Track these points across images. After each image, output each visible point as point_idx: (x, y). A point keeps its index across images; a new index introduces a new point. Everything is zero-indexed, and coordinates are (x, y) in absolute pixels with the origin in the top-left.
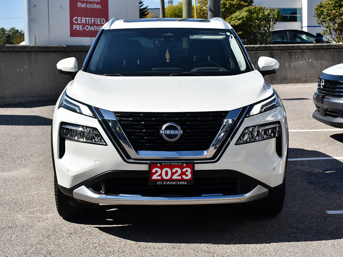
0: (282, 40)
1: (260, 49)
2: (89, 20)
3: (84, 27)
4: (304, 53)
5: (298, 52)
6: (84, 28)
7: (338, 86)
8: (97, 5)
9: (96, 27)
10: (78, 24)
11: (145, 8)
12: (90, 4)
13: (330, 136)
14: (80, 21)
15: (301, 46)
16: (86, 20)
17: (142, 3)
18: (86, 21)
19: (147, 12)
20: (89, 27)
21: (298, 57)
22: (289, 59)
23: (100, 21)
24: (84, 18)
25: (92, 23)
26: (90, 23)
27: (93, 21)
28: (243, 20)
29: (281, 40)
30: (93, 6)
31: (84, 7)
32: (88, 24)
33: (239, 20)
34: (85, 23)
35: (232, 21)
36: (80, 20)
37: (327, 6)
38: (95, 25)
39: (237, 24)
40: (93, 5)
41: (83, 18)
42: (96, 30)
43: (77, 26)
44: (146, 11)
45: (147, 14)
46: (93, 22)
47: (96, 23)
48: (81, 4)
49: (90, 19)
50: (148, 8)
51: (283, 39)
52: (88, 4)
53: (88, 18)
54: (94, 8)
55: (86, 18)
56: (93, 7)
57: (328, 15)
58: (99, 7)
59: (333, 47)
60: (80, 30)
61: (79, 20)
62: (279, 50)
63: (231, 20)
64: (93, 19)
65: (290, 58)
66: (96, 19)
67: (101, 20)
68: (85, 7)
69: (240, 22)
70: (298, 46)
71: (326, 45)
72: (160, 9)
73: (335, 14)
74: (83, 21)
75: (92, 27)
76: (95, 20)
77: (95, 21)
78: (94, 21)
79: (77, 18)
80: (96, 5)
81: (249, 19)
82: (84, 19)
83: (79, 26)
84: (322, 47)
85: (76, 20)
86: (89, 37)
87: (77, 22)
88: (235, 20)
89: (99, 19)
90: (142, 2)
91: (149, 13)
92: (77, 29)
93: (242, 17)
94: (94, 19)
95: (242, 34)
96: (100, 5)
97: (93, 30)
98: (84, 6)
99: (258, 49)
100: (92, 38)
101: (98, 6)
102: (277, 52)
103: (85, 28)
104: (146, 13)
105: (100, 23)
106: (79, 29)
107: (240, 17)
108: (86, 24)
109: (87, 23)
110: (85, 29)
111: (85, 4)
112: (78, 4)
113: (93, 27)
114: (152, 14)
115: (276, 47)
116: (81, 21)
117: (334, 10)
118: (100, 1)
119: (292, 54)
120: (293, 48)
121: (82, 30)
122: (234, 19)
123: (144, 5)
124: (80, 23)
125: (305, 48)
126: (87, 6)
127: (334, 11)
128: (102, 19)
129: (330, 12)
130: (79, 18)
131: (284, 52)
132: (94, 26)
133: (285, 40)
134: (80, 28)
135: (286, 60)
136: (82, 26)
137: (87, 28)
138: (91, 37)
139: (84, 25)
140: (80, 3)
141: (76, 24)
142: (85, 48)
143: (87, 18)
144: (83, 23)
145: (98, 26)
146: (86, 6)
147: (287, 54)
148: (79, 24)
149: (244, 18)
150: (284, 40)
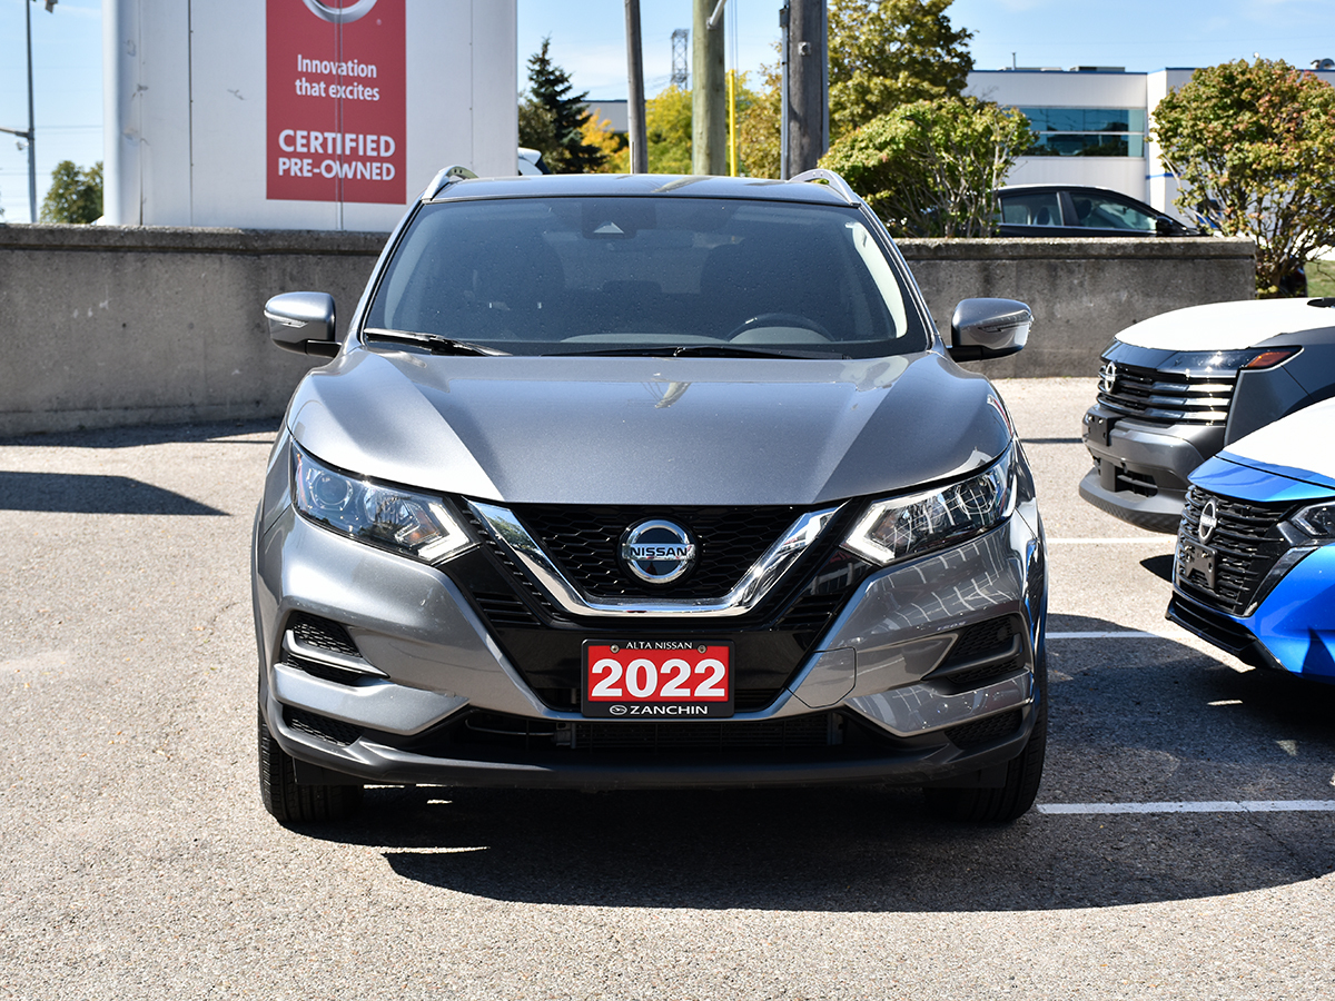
0: (1039, 222)
1: (945, 254)
2: (334, 140)
3: (316, 164)
4: (1101, 269)
5: (1079, 265)
6: (316, 171)
7: (1159, 386)
8: (365, 87)
9: (359, 164)
10: (295, 154)
11: (577, 100)
12: (339, 84)
13: (1142, 563)
14: (303, 145)
15: (1092, 244)
16: (325, 139)
17: (566, 80)
18: (324, 145)
19: (585, 114)
20: (336, 166)
21: (1081, 284)
22: (1050, 290)
23: (374, 145)
24: (318, 134)
25: (348, 152)
26: (339, 151)
27: (349, 145)
28: (893, 150)
29: (1035, 224)
30: (352, 92)
31: (317, 94)
32: (333, 157)
33: (880, 148)
34: (320, 151)
35: (855, 152)
36: (304, 141)
37: (1194, 105)
38: (357, 161)
39: (872, 163)
40: (350, 88)
41: (313, 134)
42: (359, 177)
43: (293, 160)
44: (580, 111)
45: (586, 120)
46: (351, 148)
47: (361, 153)
48: (308, 85)
49: (339, 136)
50: (588, 98)
51: (1043, 218)
52: (333, 86)
53: (333, 135)
54: (353, 99)
55: (326, 134)
56: (350, 97)
57: (1196, 137)
58: (373, 96)
59: (1203, 252)
60: (303, 178)
61: (300, 141)
62: (1013, 258)
63: (853, 148)
64: (349, 136)
65: (1054, 286)
66: (361, 137)
67: (378, 142)
68: (323, 95)
69: (885, 155)
70: (1080, 246)
71: (1179, 245)
72: (626, 101)
73: (1219, 134)
74: (315, 145)
75: (346, 166)
76: (356, 140)
77: (357, 144)
78: (354, 144)
79: (291, 132)
80: (361, 88)
81: (918, 144)
82: (316, 138)
83: (298, 161)
84: (1168, 252)
85: (290, 141)
86: (333, 199)
87: (291, 149)
88: (867, 147)
89: (370, 138)
90: (566, 76)
91: (592, 119)
92: (292, 174)
93: (893, 140)
94: (354, 136)
95: (890, 198)
96: (376, 90)
97: (350, 176)
98: (317, 90)
99: (939, 254)
100: (344, 204)
101: (371, 94)
102: (1004, 265)
103: (319, 167)
104: (579, 118)
105: (375, 154)
106: (299, 174)
107: (882, 139)
108: (326, 156)
109: (330, 151)
110: (320, 174)
111: (323, 85)
112: (298, 83)
113: (350, 166)
114: (605, 122)
115: (1004, 246)
116: (307, 145)
117: (1218, 118)
118: (375, 76)
119: (1060, 273)
120: (1063, 253)
121: (310, 175)
122: (863, 145)
123: (574, 86)
124: (305, 150)
125: (1104, 251)
126: (331, 91)
127: (1215, 124)
128: (383, 139)
129: (1201, 125)
130: (300, 133)
131: (1031, 267)
132: (354, 164)
133: (1051, 225)
134: (301, 170)
135: (1037, 296)
136: (310, 161)
137: (329, 169)
138: (340, 200)
139: (317, 159)
140: (304, 79)
141: (289, 155)
142: (317, 240)
143: (329, 136)
144: (313, 151)
145: (368, 164)
146: (326, 90)
147: (1043, 272)
148: (301, 156)
149: (897, 144)
150: (1047, 222)
